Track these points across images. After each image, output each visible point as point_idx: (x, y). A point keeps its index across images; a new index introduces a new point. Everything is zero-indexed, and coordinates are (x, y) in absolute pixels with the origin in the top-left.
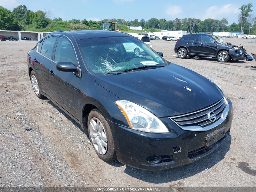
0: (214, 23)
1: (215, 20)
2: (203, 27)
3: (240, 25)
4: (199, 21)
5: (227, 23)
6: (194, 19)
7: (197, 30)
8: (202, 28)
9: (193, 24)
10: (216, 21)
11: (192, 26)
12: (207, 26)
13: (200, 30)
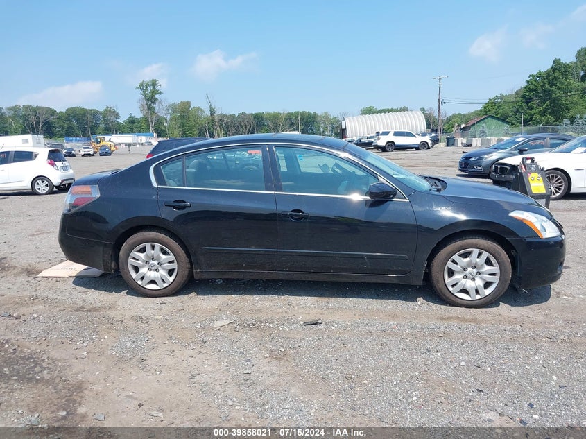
0: (89, 117)
1: (91, 110)
2: (66, 125)
3: (145, 119)
4: (53, 112)
5: (117, 116)
6: (38, 108)
7: (52, 133)
8: (64, 128)
9: (38, 118)
10: (94, 113)
11: (38, 123)
12: (74, 122)
13: (59, 131)
